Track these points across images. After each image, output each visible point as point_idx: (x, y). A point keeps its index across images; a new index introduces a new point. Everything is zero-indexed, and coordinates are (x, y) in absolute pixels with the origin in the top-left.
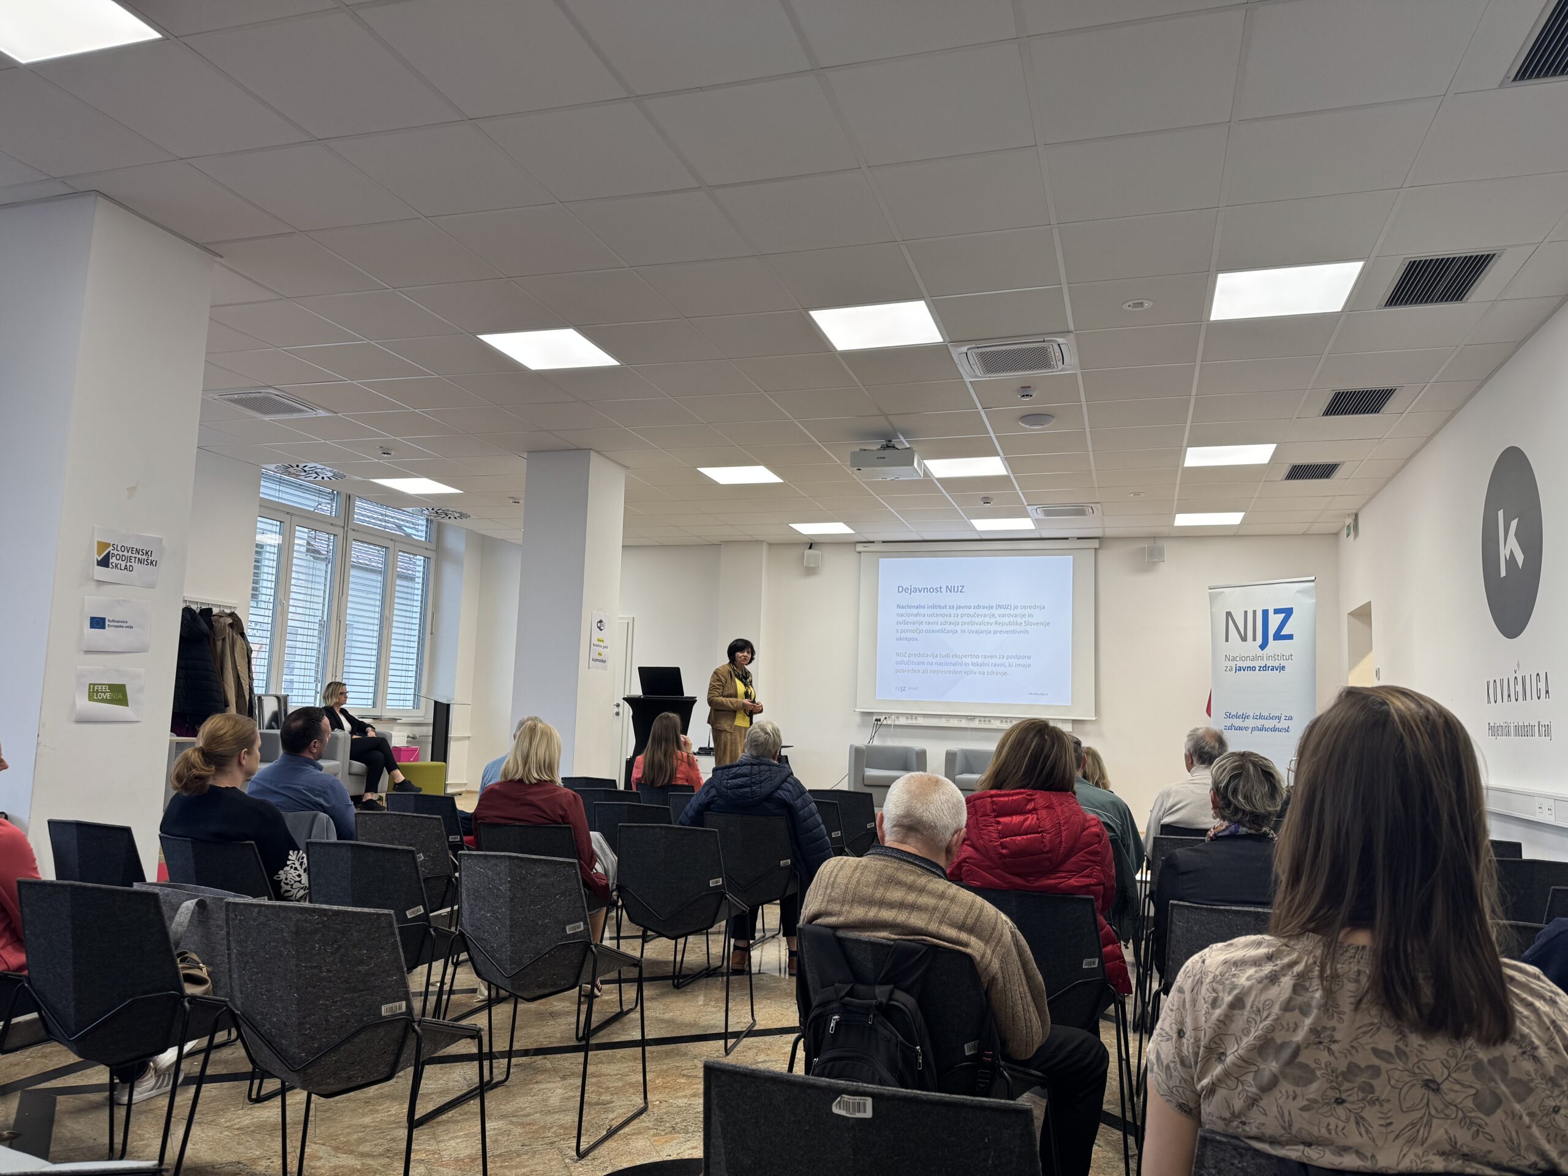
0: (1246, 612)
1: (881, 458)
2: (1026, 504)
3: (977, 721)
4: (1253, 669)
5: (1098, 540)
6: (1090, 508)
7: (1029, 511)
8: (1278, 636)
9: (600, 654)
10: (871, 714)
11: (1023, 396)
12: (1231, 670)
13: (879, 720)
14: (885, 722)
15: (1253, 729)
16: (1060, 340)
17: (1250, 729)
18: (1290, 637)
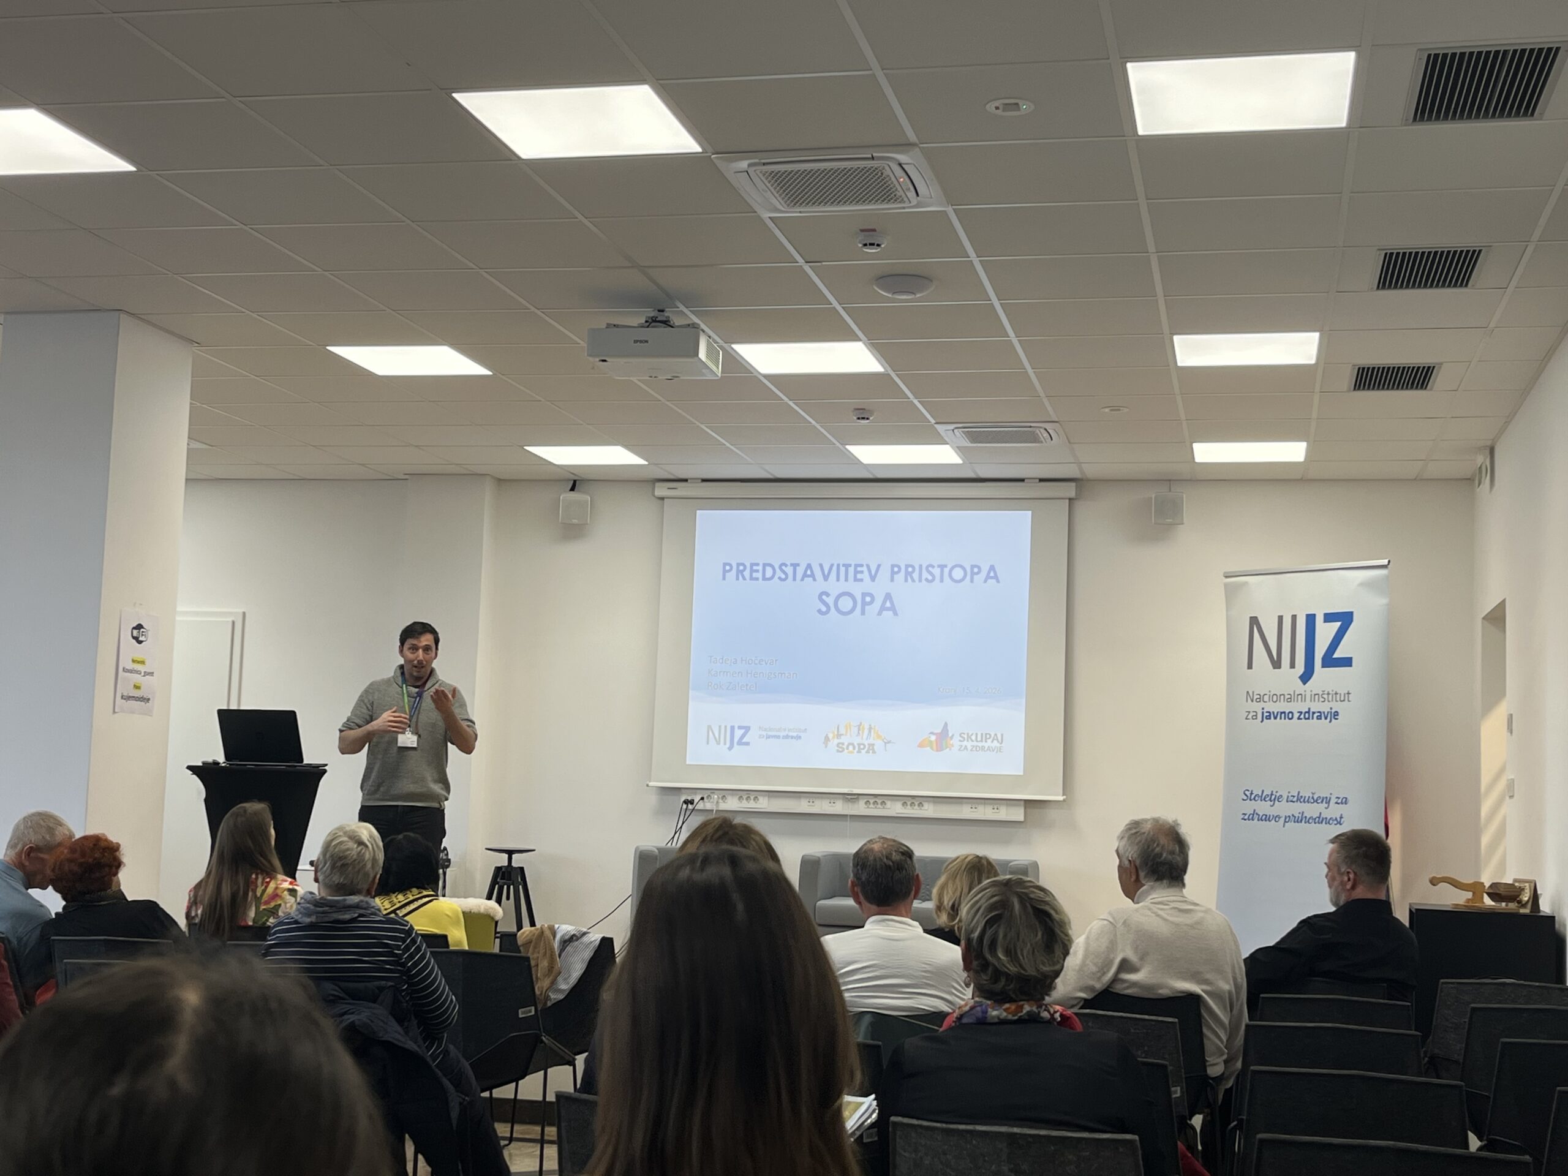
0: (1280, 618)
1: (641, 342)
2: (933, 421)
3: (862, 803)
4: (1289, 716)
5: (1073, 484)
6: (1043, 431)
7: (942, 433)
8: (1329, 661)
9: (137, 687)
10: (678, 790)
11: (865, 245)
12: (1255, 717)
13: (692, 802)
14: (700, 806)
15: (1287, 819)
16: (902, 158)
17: (1282, 820)
18: (1347, 662)
